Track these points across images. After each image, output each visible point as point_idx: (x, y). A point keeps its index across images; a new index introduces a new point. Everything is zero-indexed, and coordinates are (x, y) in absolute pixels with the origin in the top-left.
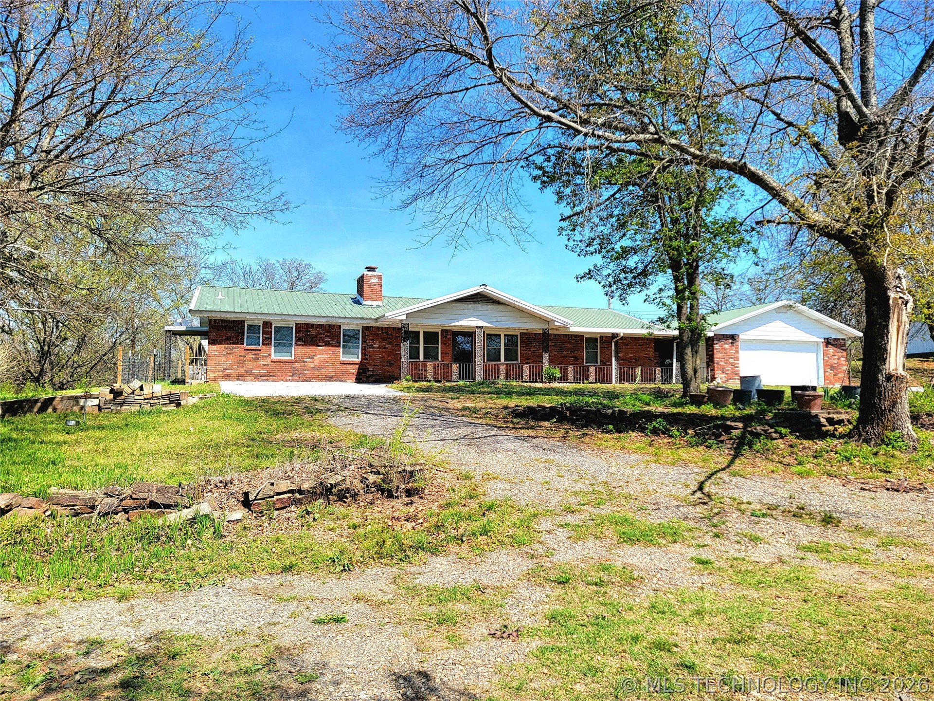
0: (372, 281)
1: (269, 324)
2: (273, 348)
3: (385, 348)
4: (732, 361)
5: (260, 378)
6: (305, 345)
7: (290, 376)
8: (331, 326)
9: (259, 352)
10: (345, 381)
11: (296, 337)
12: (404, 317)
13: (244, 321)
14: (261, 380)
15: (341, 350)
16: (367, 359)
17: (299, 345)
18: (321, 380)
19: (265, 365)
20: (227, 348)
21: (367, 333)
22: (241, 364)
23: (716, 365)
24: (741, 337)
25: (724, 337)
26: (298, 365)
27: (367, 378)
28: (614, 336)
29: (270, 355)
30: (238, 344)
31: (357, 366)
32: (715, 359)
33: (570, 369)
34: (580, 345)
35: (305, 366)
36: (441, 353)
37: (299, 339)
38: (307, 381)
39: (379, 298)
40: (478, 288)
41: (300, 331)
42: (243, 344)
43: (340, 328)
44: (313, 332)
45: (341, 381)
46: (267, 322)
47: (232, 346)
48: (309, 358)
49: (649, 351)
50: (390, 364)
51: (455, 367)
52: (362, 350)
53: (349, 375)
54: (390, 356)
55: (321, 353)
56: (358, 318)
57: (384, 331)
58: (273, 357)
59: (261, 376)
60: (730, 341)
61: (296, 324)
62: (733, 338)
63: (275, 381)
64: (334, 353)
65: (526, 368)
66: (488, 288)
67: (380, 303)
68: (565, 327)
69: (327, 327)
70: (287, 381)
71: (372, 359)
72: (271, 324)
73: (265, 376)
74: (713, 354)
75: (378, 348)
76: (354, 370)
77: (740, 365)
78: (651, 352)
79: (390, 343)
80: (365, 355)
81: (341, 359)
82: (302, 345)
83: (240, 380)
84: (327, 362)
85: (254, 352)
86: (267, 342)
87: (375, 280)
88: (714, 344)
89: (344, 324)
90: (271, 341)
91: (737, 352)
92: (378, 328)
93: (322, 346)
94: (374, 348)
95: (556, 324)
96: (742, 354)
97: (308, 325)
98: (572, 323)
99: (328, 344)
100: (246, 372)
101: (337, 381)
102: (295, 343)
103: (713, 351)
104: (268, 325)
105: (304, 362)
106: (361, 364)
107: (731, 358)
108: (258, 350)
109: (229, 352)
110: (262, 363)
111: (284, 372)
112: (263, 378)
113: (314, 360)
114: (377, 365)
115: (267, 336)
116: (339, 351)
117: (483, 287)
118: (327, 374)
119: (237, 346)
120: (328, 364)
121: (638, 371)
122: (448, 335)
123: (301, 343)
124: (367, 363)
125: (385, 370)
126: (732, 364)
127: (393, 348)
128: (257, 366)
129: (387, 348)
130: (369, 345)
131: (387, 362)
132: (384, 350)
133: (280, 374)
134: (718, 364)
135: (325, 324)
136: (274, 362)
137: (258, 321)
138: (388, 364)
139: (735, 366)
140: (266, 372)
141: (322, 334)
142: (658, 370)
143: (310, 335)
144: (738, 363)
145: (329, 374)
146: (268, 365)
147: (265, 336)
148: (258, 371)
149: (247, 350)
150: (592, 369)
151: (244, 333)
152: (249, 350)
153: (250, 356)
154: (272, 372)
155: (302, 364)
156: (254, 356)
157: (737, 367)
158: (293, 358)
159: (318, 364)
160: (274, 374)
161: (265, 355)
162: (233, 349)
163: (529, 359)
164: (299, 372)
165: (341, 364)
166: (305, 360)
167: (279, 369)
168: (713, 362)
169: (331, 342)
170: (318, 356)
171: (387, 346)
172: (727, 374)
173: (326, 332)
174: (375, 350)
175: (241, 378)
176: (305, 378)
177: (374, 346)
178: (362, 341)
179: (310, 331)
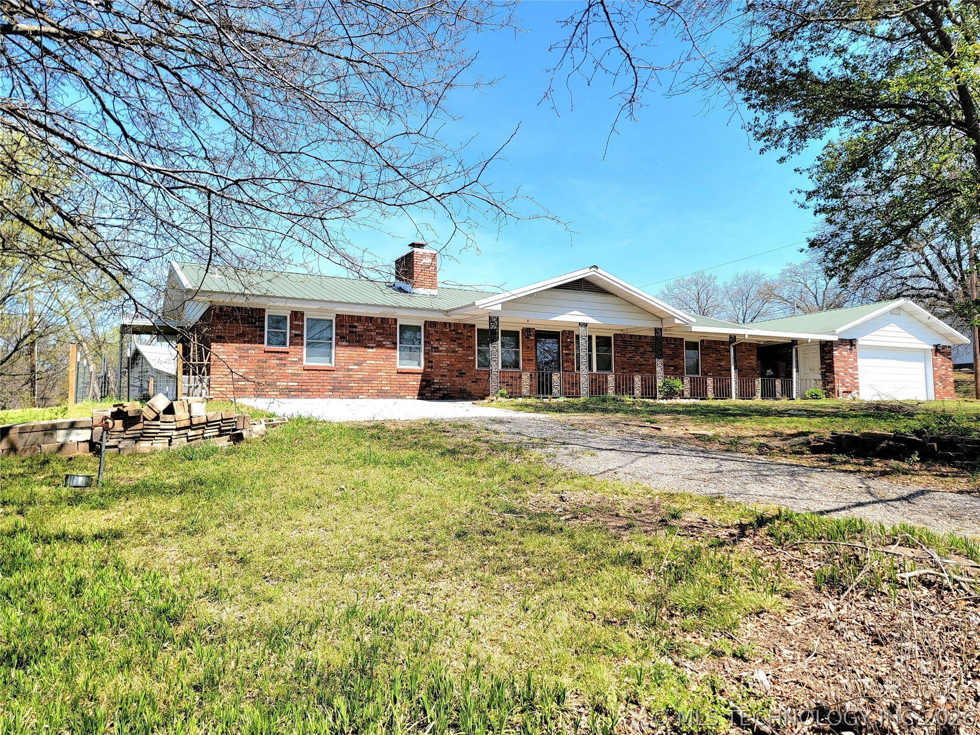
0: (424, 261)
1: (299, 316)
2: (305, 350)
3: (454, 352)
4: (851, 371)
5: (288, 393)
6: (349, 346)
7: (330, 391)
8: (384, 320)
9: (285, 355)
10: (404, 397)
11: (337, 334)
12: (499, 307)
13: (264, 310)
14: (289, 397)
15: (398, 353)
16: (431, 367)
17: (342, 346)
18: (372, 396)
19: (295, 374)
20: (239, 349)
21: (432, 330)
22: (260, 372)
23: (836, 377)
24: (860, 342)
25: (842, 342)
26: (340, 374)
27: (433, 392)
28: (733, 338)
29: (301, 360)
30: (255, 342)
31: (420, 377)
32: (835, 369)
33: (687, 381)
34: (680, 351)
35: (350, 376)
36: (523, 360)
37: (341, 338)
38: (353, 398)
39: (433, 286)
40: (587, 270)
41: (342, 326)
42: (263, 343)
43: (396, 324)
44: (360, 328)
45: (398, 398)
46: (296, 312)
47: (246, 346)
48: (355, 364)
49: (752, 359)
50: (462, 374)
51: (556, 377)
52: (425, 354)
53: (408, 389)
54: (460, 362)
55: (372, 357)
56: (423, 310)
57: (453, 328)
58: (305, 363)
59: (289, 390)
60: (849, 347)
61: (337, 316)
62: (852, 343)
63: (309, 397)
64: (388, 358)
65: (637, 380)
66: (599, 271)
67: (435, 292)
68: (686, 326)
69: (379, 321)
70: (326, 397)
71: (437, 367)
72: (302, 314)
73: (295, 390)
74: (833, 363)
75: (447, 351)
76: (415, 382)
77: (859, 376)
78: (753, 361)
79: (460, 345)
80: (430, 362)
81: (398, 367)
82: (346, 346)
83: (259, 396)
84: (380, 371)
85: (279, 356)
86: (297, 339)
87: (429, 261)
88: (833, 350)
89: (402, 317)
90: (302, 339)
91: (856, 360)
92: (445, 324)
93: (372, 348)
94: (440, 351)
95: (677, 321)
96: (860, 362)
97: (352, 317)
98: (694, 320)
99: (380, 345)
100: (268, 384)
101: (393, 397)
102: (336, 344)
103: (832, 359)
104: (297, 315)
105: (349, 370)
106: (424, 374)
107: (850, 368)
108: (284, 352)
109: (243, 355)
110: (290, 371)
111: (322, 384)
112: (292, 393)
113: (362, 367)
114: (445, 376)
115: (297, 332)
116: (395, 354)
117: (593, 269)
118: (380, 388)
119: (254, 346)
120: (382, 374)
121: (758, 382)
122: (531, 335)
123: (344, 343)
124: (432, 372)
125: (455, 381)
126: (852, 375)
127: (464, 352)
128: (285, 376)
129: (457, 352)
130: (434, 348)
131: (457, 371)
132: (453, 354)
133: (316, 387)
134: (838, 375)
135: (376, 316)
136: (308, 370)
137: (283, 309)
138: (457, 374)
139: (854, 377)
140: (296, 384)
141: (371, 330)
142: (778, 383)
143: (356, 332)
144: (857, 374)
145: (383, 388)
146: (298, 375)
147: (293, 332)
148: (285, 384)
149: (269, 352)
150: (710, 381)
151: (264, 327)
152: (272, 352)
153: (274, 362)
154: (304, 384)
155: (346, 373)
156: (278, 362)
157: (856, 379)
158: (333, 365)
159: (367, 373)
160: (308, 387)
161: (295, 359)
162: (248, 350)
163: (625, 369)
164: (342, 384)
165: (398, 373)
166: (351, 367)
167: (315, 381)
168: (833, 372)
169: (384, 343)
170: (368, 362)
171: (457, 349)
172: (847, 387)
173: (377, 328)
174: (442, 354)
175: (260, 393)
176: (350, 394)
177: (440, 348)
178: (425, 342)
179: (356, 327)
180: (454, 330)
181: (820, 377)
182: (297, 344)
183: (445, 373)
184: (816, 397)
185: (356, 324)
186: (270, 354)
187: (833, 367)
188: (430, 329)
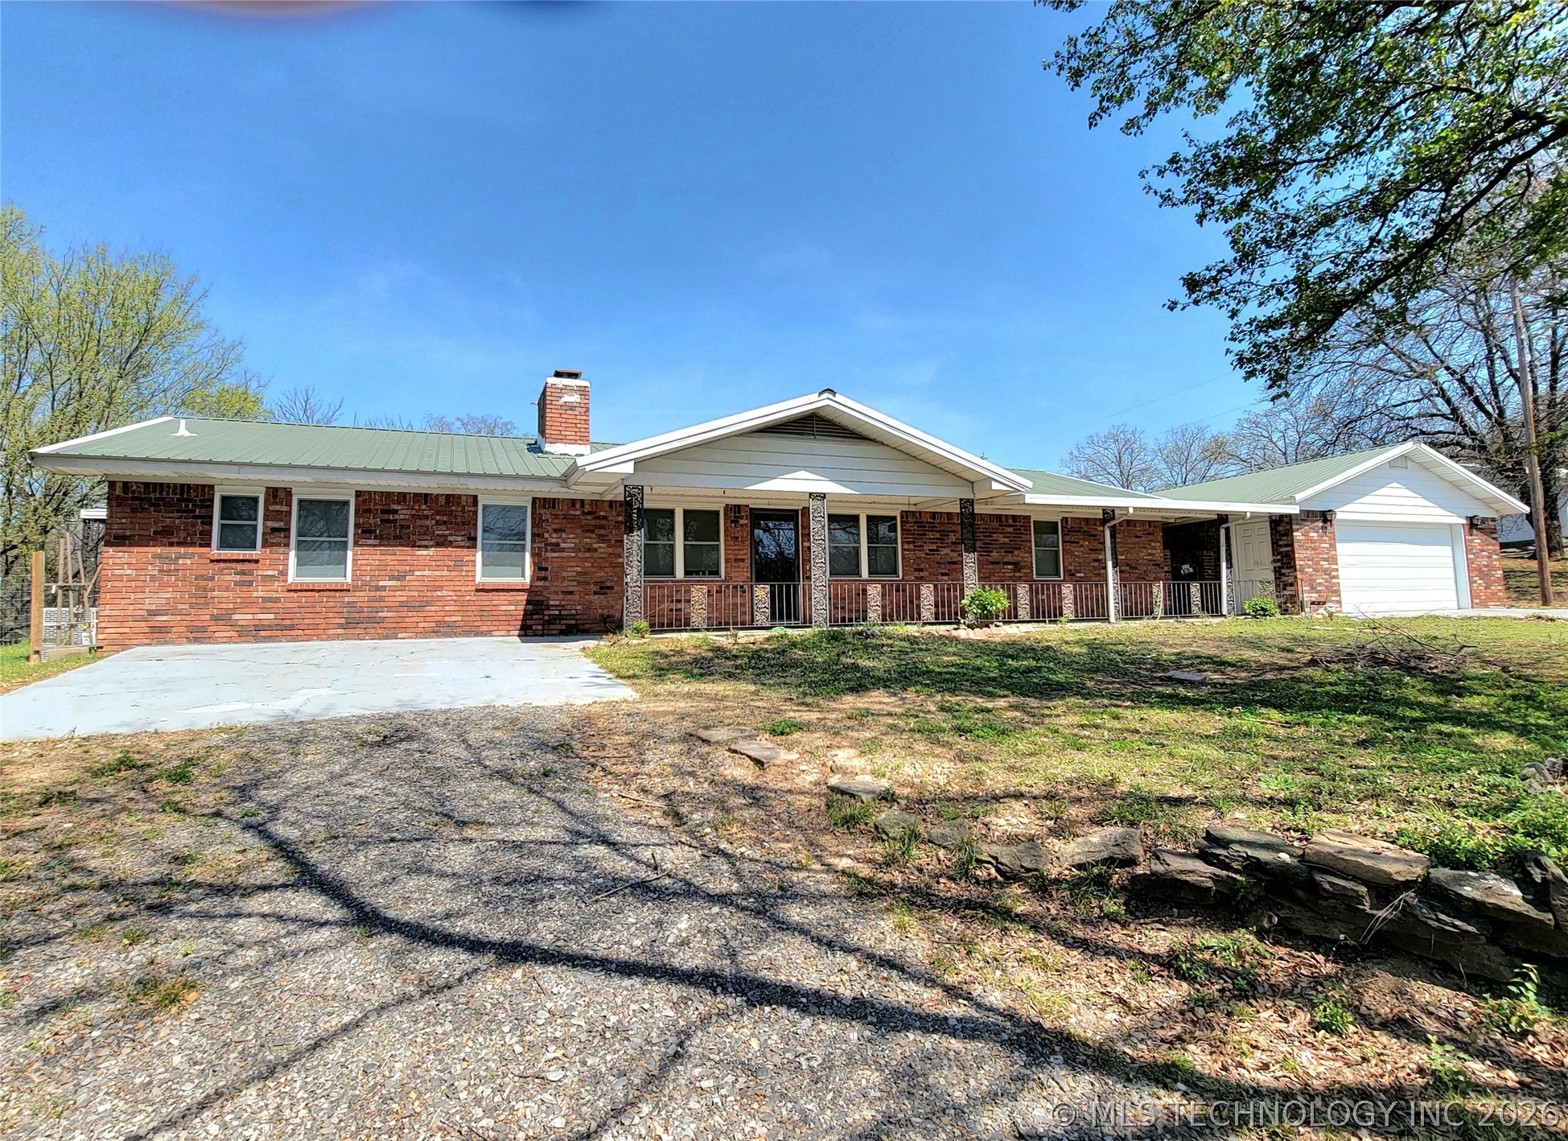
0: (567, 398)
1: (282, 495)
2: (292, 554)
3: (589, 550)
4: (1325, 564)
5: (255, 632)
6: (380, 545)
7: (341, 626)
8: (451, 499)
9: (253, 566)
10: (488, 633)
11: (357, 526)
12: (629, 468)
13: (212, 487)
14: (257, 640)
15: (479, 555)
16: (545, 579)
17: (367, 546)
18: (425, 634)
19: (270, 600)
20: (160, 556)
21: (546, 514)
22: (201, 596)
23: (1299, 576)
24: (1339, 516)
25: (1308, 516)
26: (360, 597)
27: (549, 622)
28: (1108, 514)
29: (284, 573)
30: (193, 544)
31: (524, 597)
32: (1297, 563)
33: (1023, 590)
34: (1025, 537)
35: (381, 599)
36: (727, 561)
37: (365, 533)
38: (387, 638)
39: (581, 439)
40: (814, 398)
41: (369, 511)
42: (209, 545)
43: (475, 504)
44: (403, 513)
45: (477, 634)
46: (276, 490)
47: (174, 551)
48: (392, 578)
49: (1154, 548)
50: (603, 589)
51: (762, 592)
52: (533, 555)
53: (503, 619)
54: (602, 568)
55: (426, 564)
56: (517, 477)
57: (587, 508)
58: (292, 577)
59: (258, 628)
60: (1321, 524)
61: (358, 494)
62: (1325, 517)
63: (296, 639)
64: (459, 564)
65: (927, 593)
66: (838, 398)
67: (584, 449)
68: (1015, 494)
69: (442, 501)
70: (330, 638)
71: (557, 577)
72: (288, 493)
73: (270, 628)
74: (1293, 552)
75: (573, 550)
76: (515, 606)
77: (1342, 573)
78: (1157, 550)
79: (602, 538)
80: (541, 569)
81: (479, 579)
82: (375, 546)
83: (196, 640)
84: (441, 588)
85: (239, 567)
86: (277, 536)
87: (574, 398)
88: (1291, 531)
89: (486, 491)
90: (288, 537)
91: (1333, 546)
92: (573, 502)
93: (426, 547)
94: (563, 550)
95: (995, 486)
96: (1341, 548)
97: (388, 494)
98: (1029, 484)
99: (442, 542)
100: (215, 618)
101: (467, 634)
102: (356, 544)
103: (1292, 545)
104: (278, 495)
105: (379, 589)
106: (531, 591)
107: (1324, 559)
108: (249, 561)
109: (165, 567)
110: (261, 594)
111: (324, 615)
112: (263, 633)
113: (405, 583)
114: (571, 593)
115: (276, 525)
116: (472, 558)
117: (826, 395)
118: (440, 618)
119: (191, 550)
120: (445, 593)
121: (1158, 591)
122: (742, 518)
123: (370, 542)
124: (546, 588)
125: (591, 602)
126: (1327, 572)
127: (610, 550)
128: (248, 604)
129: (596, 550)
130: (550, 544)
131: (596, 583)
132: (588, 555)
133: (310, 621)
134: (1302, 571)
135: (435, 492)
136: (296, 591)
137: (253, 485)
138: (597, 588)
139: (1331, 574)
140: (272, 616)
141: (427, 517)
142: (1195, 589)
143: (395, 521)
144: (1337, 570)
145: (447, 619)
146: (277, 600)
147: (269, 524)
148: (250, 617)
149: (219, 561)
150: (1067, 590)
151: (211, 517)
152: (225, 561)
153: (228, 578)
154: (288, 616)
155: (373, 594)
156: (238, 578)
157: (1334, 577)
158: (349, 579)
159: (416, 594)
160: (296, 622)
161: (270, 573)
162: (177, 558)
163: (922, 570)
164: (365, 615)
165: (478, 590)
166: (382, 583)
167: (310, 610)
168: (1294, 568)
169: (451, 538)
170: (417, 573)
171: (595, 546)
172: (1319, 592)
173: (438, 513)
174: (565, 554)
175: (199, 635)
176: (380, 631)
177: (563, 545)
178: (533, 535)
179: (396, 512)
180: (589, 513)
181: (1271, 577)
182: (278, 545)
183: (571, 589)
184: (1263, 612)
185: (396, 507)
186: (222, 565)
187: (1294, 559)
188: (543, 511)
